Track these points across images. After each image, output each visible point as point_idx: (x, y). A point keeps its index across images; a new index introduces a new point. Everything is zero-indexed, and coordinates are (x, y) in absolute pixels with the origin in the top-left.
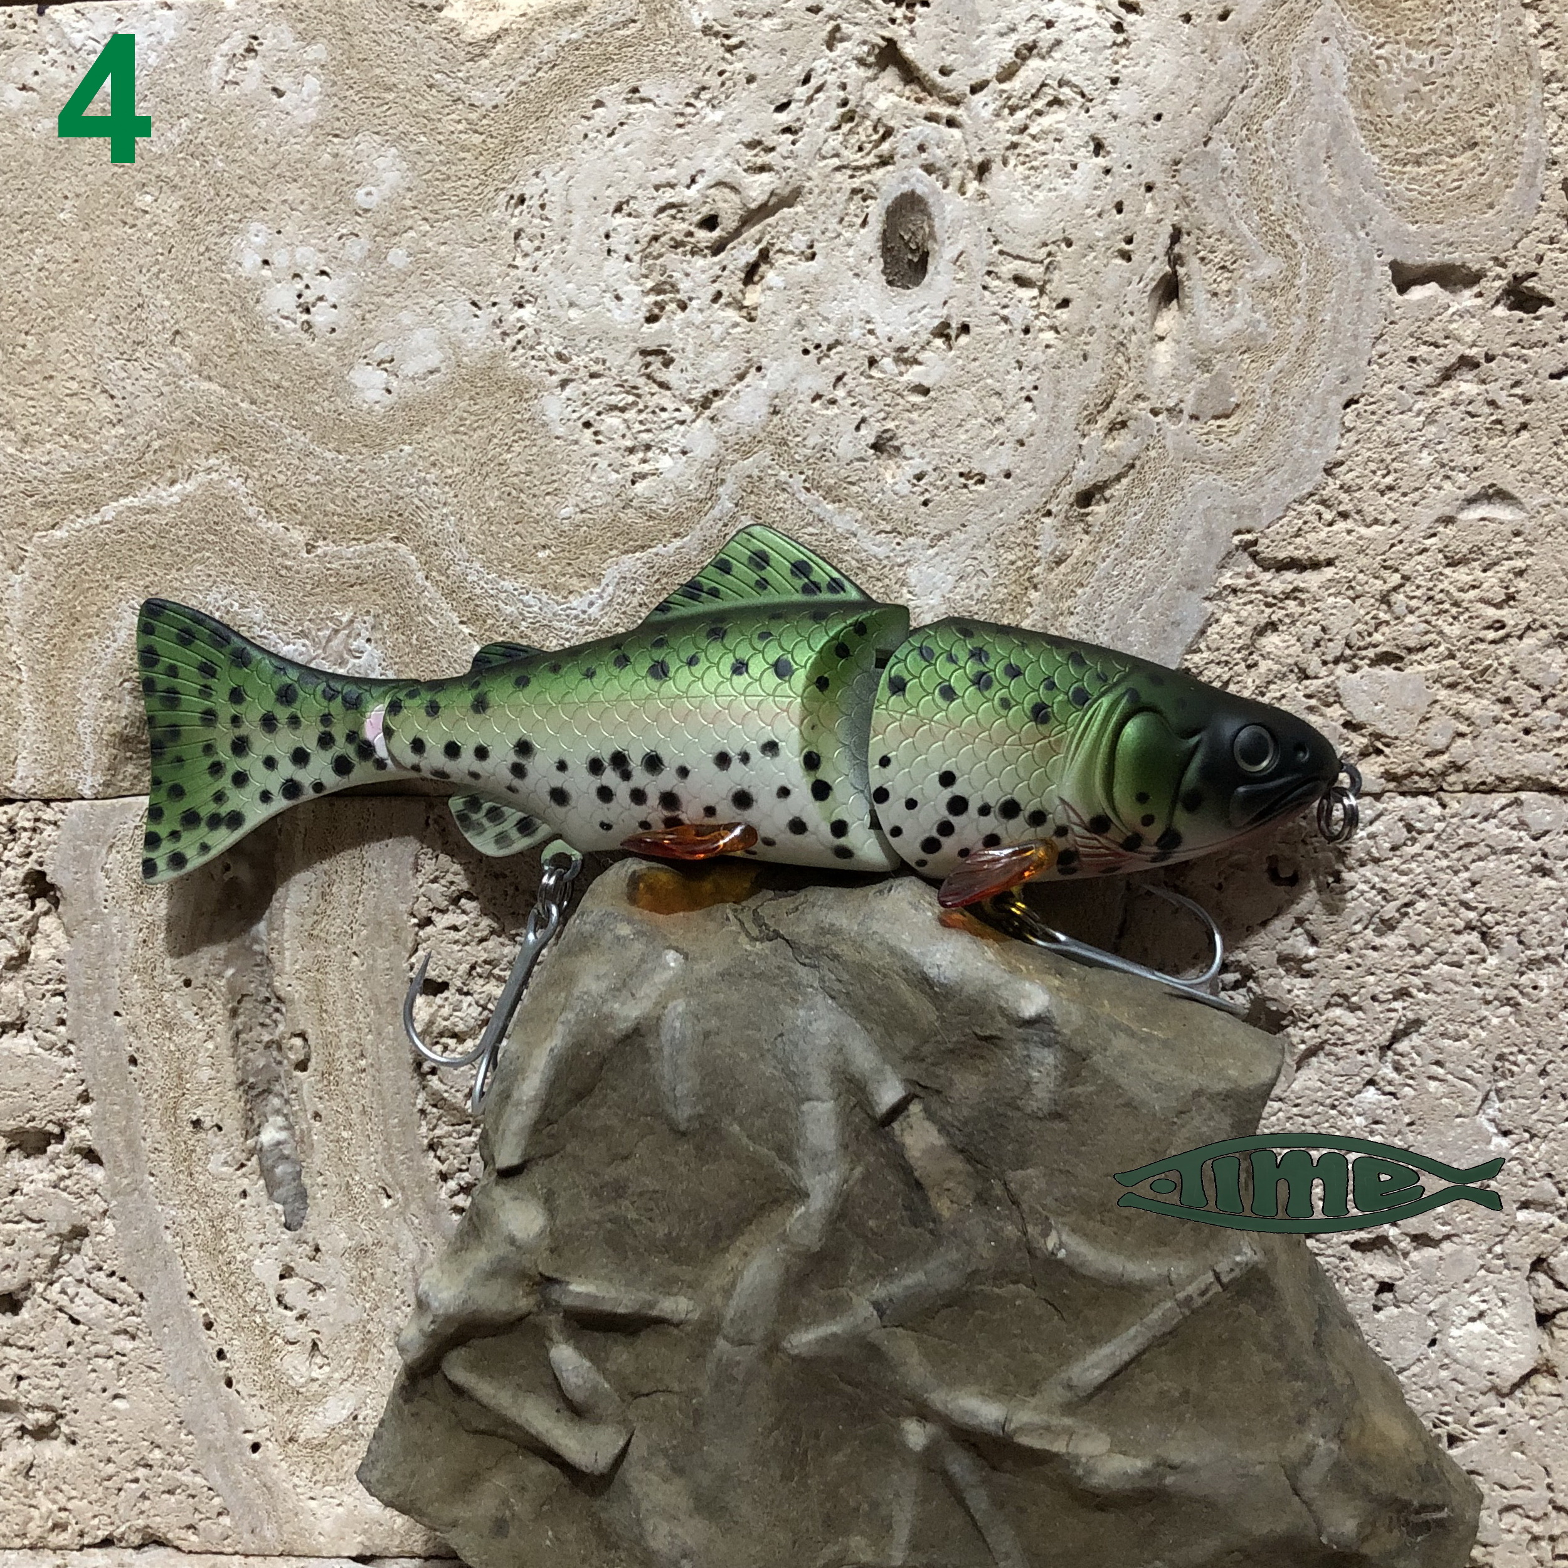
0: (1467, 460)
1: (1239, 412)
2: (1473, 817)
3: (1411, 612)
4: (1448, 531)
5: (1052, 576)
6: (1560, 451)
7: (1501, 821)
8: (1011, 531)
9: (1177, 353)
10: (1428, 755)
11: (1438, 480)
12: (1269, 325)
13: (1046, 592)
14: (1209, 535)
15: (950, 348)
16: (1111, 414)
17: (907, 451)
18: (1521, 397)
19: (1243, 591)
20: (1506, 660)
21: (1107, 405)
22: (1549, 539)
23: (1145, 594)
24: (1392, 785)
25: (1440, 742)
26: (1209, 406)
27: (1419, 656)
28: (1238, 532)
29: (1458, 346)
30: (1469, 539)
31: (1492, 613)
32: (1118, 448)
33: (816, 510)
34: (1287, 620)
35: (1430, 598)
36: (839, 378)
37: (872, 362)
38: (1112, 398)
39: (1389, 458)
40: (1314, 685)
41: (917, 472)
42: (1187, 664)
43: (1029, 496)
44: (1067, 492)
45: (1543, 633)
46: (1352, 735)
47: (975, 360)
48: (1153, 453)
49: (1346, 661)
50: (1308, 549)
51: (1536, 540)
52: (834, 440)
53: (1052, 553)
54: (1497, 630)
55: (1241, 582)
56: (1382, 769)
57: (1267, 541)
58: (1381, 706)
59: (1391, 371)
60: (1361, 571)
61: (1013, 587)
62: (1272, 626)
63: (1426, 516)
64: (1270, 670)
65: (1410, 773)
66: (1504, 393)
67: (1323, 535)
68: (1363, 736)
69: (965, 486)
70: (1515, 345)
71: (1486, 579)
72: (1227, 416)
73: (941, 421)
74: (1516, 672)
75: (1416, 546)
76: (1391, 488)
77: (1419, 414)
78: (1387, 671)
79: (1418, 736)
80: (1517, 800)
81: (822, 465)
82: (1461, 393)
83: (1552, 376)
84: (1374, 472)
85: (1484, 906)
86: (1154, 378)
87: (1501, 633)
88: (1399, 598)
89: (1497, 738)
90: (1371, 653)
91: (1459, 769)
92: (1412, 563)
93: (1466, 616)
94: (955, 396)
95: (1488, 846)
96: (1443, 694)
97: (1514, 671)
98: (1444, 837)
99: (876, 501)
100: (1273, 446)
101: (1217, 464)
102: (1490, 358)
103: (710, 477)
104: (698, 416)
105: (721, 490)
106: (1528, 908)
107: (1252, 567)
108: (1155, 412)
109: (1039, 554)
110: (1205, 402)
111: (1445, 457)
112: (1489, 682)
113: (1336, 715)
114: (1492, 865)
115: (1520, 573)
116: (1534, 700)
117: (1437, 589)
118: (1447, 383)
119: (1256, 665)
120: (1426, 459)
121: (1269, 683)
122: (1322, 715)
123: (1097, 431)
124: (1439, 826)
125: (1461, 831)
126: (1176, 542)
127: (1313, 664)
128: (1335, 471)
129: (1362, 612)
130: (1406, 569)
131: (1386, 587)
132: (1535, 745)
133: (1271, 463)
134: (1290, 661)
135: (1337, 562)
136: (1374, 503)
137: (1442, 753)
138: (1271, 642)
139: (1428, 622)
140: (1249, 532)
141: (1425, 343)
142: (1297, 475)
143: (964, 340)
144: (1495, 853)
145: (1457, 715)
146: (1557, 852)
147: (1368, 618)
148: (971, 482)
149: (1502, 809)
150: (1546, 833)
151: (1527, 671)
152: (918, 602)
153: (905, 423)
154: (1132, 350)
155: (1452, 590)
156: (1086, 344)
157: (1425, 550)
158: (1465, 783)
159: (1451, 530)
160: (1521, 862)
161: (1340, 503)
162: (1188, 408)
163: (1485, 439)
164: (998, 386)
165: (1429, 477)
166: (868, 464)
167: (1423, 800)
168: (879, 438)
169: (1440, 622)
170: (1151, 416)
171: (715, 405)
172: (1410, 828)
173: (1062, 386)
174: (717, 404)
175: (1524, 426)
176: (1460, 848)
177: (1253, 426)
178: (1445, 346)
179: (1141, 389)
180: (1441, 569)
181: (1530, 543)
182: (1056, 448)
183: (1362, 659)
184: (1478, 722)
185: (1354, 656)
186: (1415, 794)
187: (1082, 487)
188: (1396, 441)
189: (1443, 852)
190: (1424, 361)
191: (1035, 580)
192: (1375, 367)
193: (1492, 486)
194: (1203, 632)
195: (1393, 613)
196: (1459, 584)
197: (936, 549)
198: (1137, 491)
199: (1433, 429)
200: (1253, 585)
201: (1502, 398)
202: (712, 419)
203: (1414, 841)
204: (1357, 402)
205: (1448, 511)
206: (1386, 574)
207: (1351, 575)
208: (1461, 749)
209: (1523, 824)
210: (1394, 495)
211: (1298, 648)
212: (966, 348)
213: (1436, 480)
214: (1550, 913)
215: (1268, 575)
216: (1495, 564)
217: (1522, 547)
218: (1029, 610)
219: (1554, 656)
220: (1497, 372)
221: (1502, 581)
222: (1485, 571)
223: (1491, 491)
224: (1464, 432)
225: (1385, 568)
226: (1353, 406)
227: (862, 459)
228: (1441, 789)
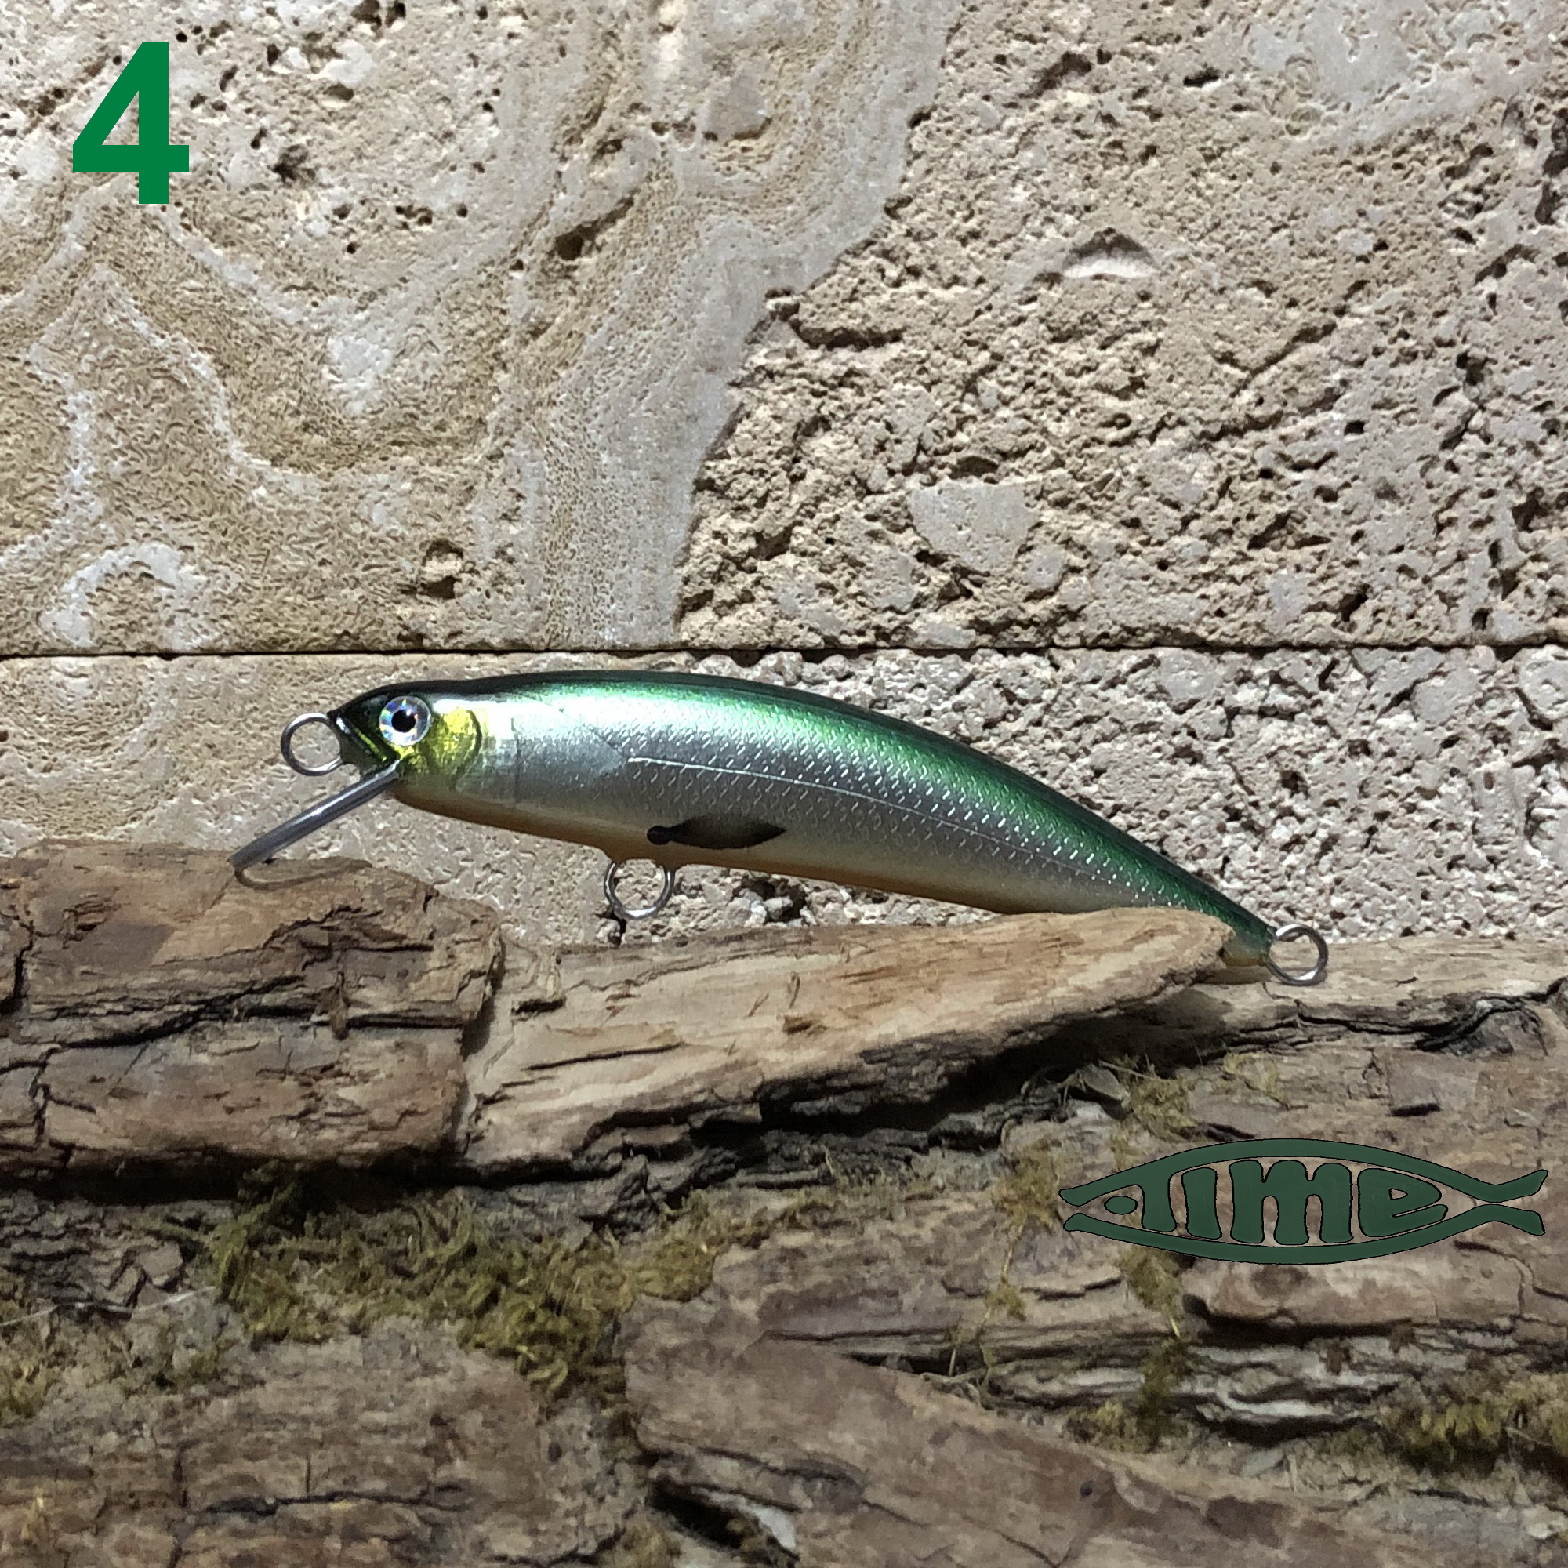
0: (1075, 195)
1: (770, 130)
2: (1094, 681)
3: (1006, 403)
4: (1052, 293)
5: (525, 352)
6: (1201, 184)
7: (1131, 687)
8: (468, 288)
9: (686, 48)
10: (1032, 597)
11: (1037, 223)
12: (806, 12)
13: (518, 374)
14: (734, 298)
15: (379, 36)
16: (599, 130)
17: (324, 176)
18: (1148, 110)
19: (782, 375)
20: (1132, 469)
21: (594, 116)
22: (1188, 304)
23: (651, 377)
24: (985, 639)
25: (1046, 580)
26: (730, 123)
27: (1017, 463)
28: (773, 294)
29: (1063, 41)
30: (1079, 304)
31: (1113, 404)
32: (609, 176)
33: (199, 256)
34: (841, 415)
35: (1030, 384)
36: (229, 75)
37: (273, 54)
38: (601, 108)
39: (971, 197)
40: (878, 502)
41: (338, 205)
42: (709, 473)
43: (492, 240)
44: (544, 236)
45: (1181, 432)
46: (930, 571)
47: (413, 52)
48: (656, 185)
49: (921, 470)
50: (866, 317)
51: (1169, 305)
52: (222, 159)
53: (525, 320)
54: (1120, 427)
55: (779, 362)
56: (971, 617)
57: (810, 307)
58: (966, 531)
59: (971, 75)
60: (937, 348)
61: (473, 366)
62: (821, 423)
63: (1021, 272)
64: (819, 482)
65: (1008, 623)
66: (1123, 105)
67: (885, 298)
68: (945, 571)
69: (405, 226)
70: (1138, 39)
71: (1104, 359)
72: (755, 135)
73: (368, 135)
74: (1146, 485)
75: (1009, 314)
76: (975, 235)
77: (1011, 132)
78: (976, 484)
79: (1017, 571)
80: (1152, 657)
81: (206, 193)
82: (1066, 105)
83: (1188, 82)
84: (952, 213)
85: (1111, 803)
86: (656, 82)
87: (1125, 431)
88: (988, 384)
89: (1121, 573)
90: (952, 459)
91: (1074, 616)
92: (1005, 337)
93: (1078, 409)
94: (387, 102)
95: (1115, 721)
96: (1049, 515)
97: (1143, 482)
98: (1055, 708)
99: (282, 244)
100: (817, 177)
101: (743, 201)
102: (1104, 57)
103: (51, 209)
104: (34, 125)
105: (66, 226)
106: (1171, 806)
107: (794, 342)
108: (658, 128)
109: (507, 320)
110: (724, 115)
111: (1046, 192)
112: (1111, 499)
113: (906, 544)
114: (1120, 747)
115: (1150, 350)
116: (1171, 523)
117: (1039, 372)
118: (1048, 92)
119: (802, 476)
120: (1020, 195)
121: (819, 500)
122: (889, 543)
123: (581, 154)
124: (1048, 694)
125: (1077, 702)
126: (691, 308)
127: (875, 473)
128: (901, 211)
129: (939, 403)
130: (996, 345)
131: (970, 370)
132: (1173, 584)
133: (815, 200)
134: (845, 469)
135: (905, 336)
136: (952, 256)
137: (1051, 594)
138: (822, 444)
139: (1027, 418)
140: (788, 293)
141: (1018, 37)
142: (849, 215)
143: (398, 25)
144: (1124, 731)
145: (1068, 543)
146: (1207, 730)
147: (947, 411)
148: (412, 221)
149: (1134, 670)
150: (1192, 703)
151: (1161, 483)
152: (343, 386)
153: (320, 138)
154: (625, 44)
155: (1059, 373)
156: (564, 33)
157: (1021, 320)
158: (1081, 635)
159: (1056, 293)
160: (1160, 743)
161: (908, 255)
162: (702, 123)
163: (1100, 167)
164: (445, 89)
165: (1026, 217)
166: (270, 193)
167: (1027, 659)
168: (285, 156)
169: (1044, 417)
170: (653, 134)
171: (58, 109)
172: (1010, 697)
173: (533, 91)
174: (61, 107)
175: (1151, 151)
176: (1078, 724)
177: (789, 149)
178: (1044, 41)
179: (638, 97)
180: (1043, 344)
181: (1162, 309)
182: (526, 176)
183: (942, 467)
184: (1095, 552)
185: (931, 463)
186: (1017, 653)
187: (562, 231)
188: (980, 171)
189: (1055, 730)
190: (1016, 61)
191: (504, 357)
192: (951, 69)
193: (1110, 231)
194: (729, 431)
195: (980, 404)
196: (1067, 366)
197: (367, 312)
198: (637, 236)
199: (1029, 154)
200: (794, 366)
201: (1121, 111)
202: (54, 128)
203: (1017, 714)
204: (927, 117)
205: (1051, 266)
206: (970, 351)
207: (923, 353)
208: (1073, 590)
209: (1160, 693)
210: (980, 244)
211: (853, 453)
212: (399, 35)
213: (1035, 224)
214: (1201, 812)
215: (815, 354)
216: (1117, 338)
217: (1151, 315)
218: (495, 398)
219: (1197, 463)
220: (1113, 75)
221: (1125, 360)
222: (1103, 347)
223: (1108, 239)
224: (1070, 158)
225: (971, 343)
226: (923, 123)
227: (261, 187)
228: (1053, 645)
